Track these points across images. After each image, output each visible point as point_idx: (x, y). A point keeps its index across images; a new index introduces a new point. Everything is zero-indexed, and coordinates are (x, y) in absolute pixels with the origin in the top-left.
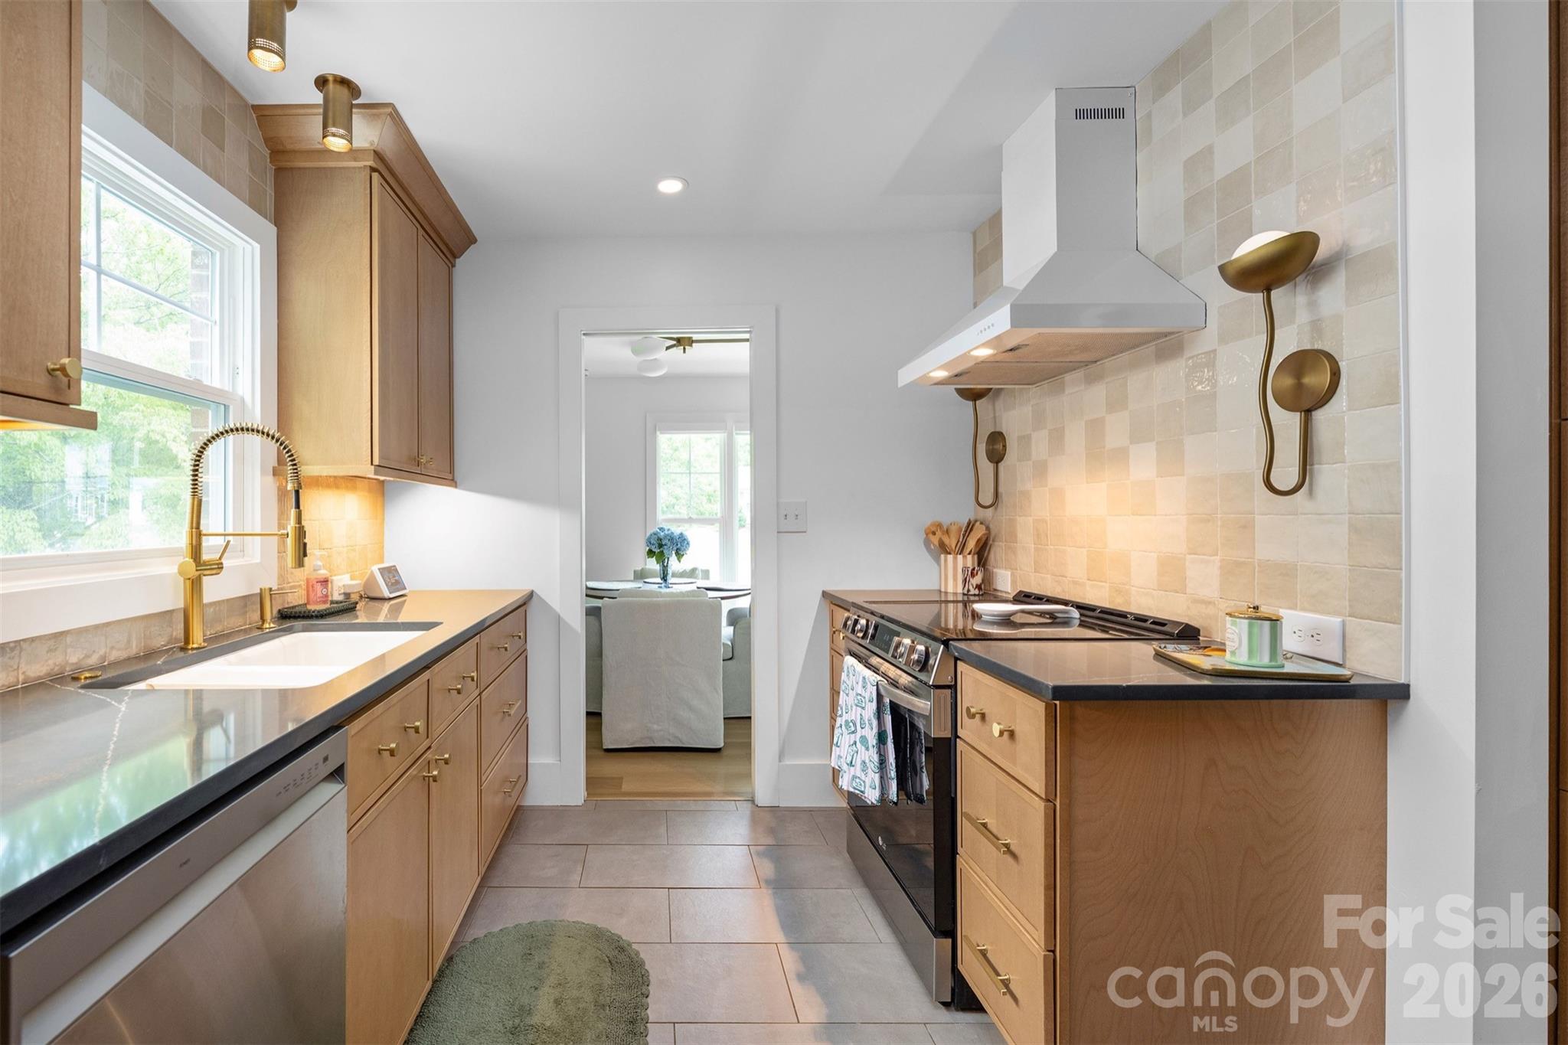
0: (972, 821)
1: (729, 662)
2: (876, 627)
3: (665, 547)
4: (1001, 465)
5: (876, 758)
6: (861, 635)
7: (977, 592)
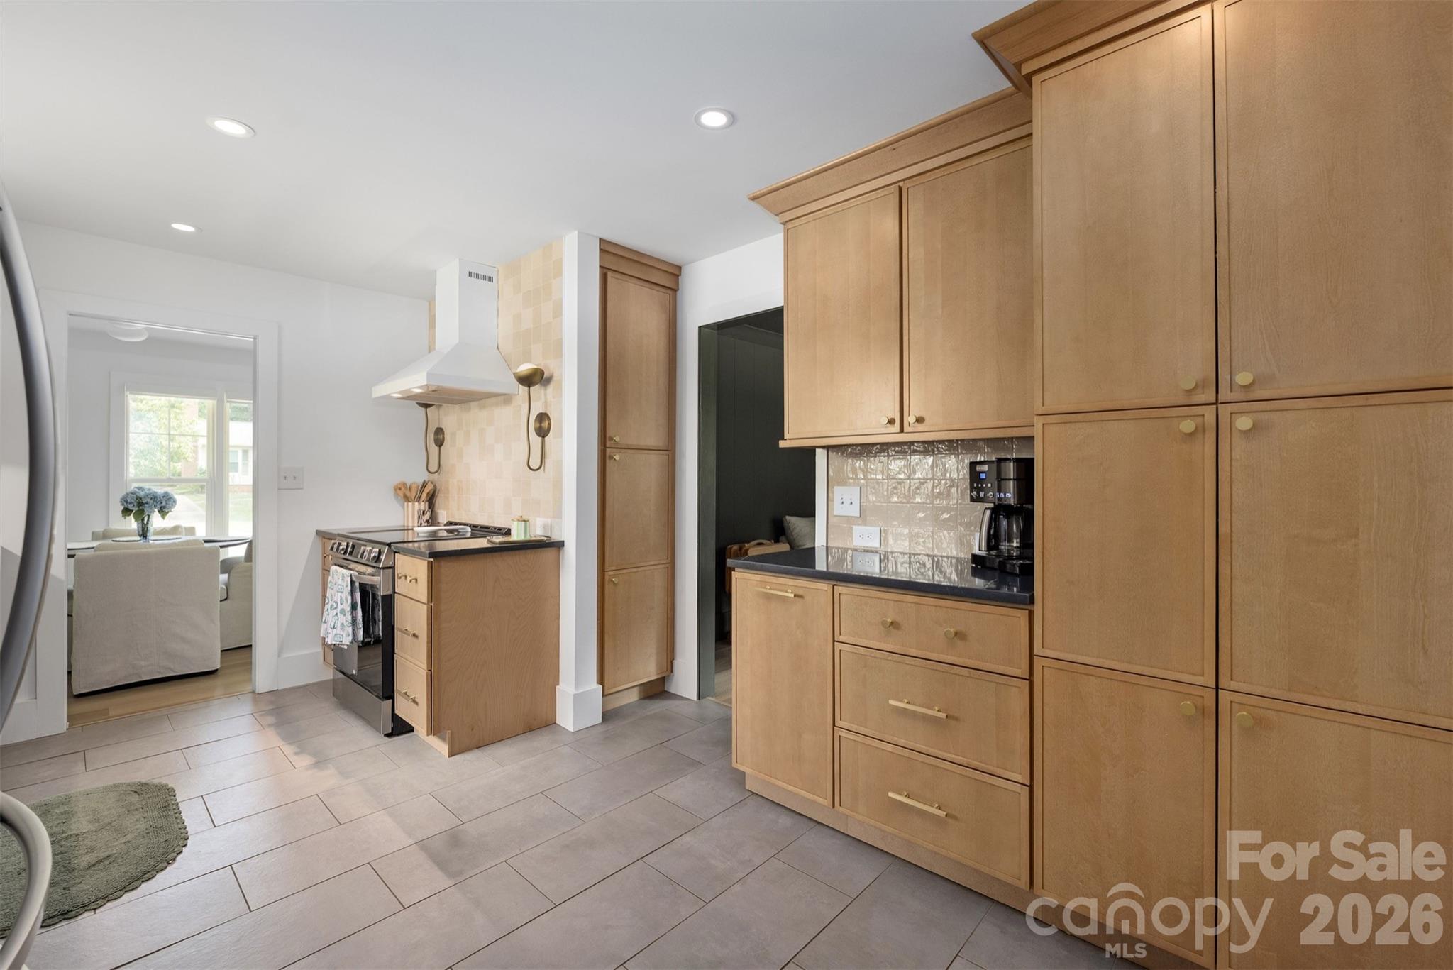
0: (406, 632)
1: (225, 602)
2: (353, 546)
3: (146, 505)
4: (442, 448)
5: (350, 618)
6: (343, 552)
7: (426, 524)
